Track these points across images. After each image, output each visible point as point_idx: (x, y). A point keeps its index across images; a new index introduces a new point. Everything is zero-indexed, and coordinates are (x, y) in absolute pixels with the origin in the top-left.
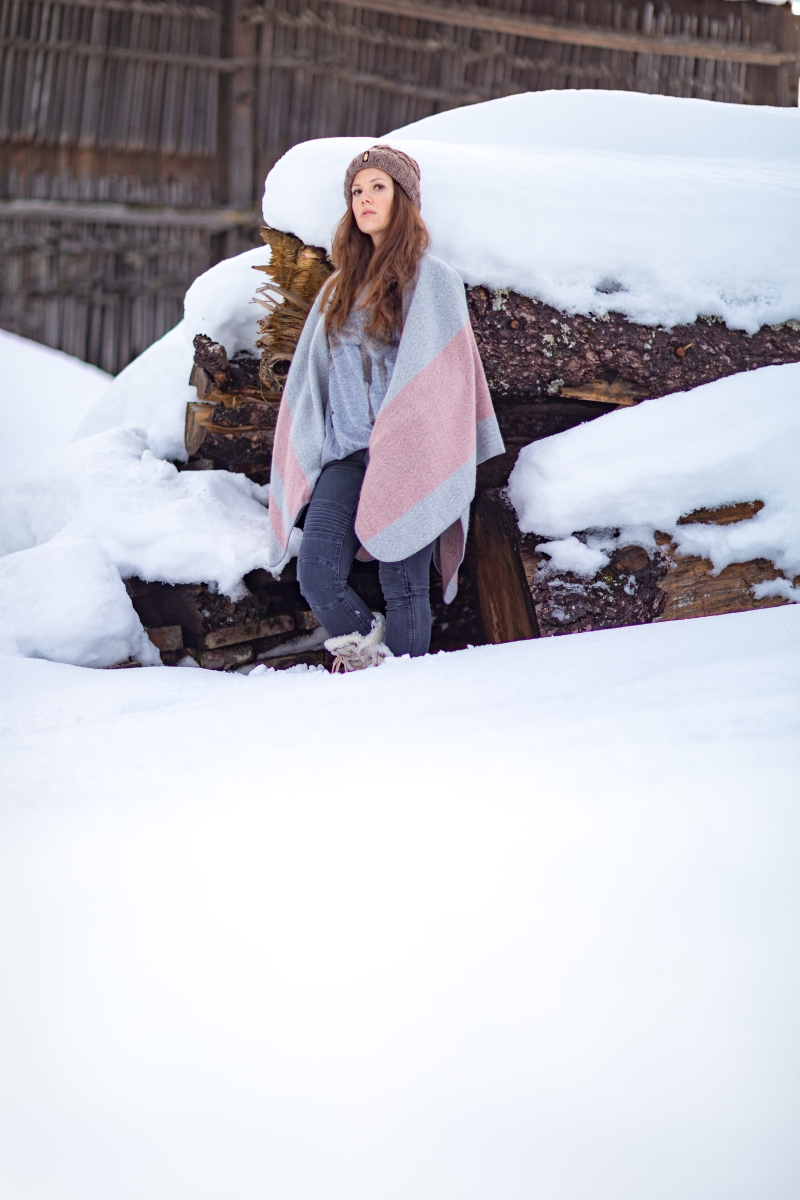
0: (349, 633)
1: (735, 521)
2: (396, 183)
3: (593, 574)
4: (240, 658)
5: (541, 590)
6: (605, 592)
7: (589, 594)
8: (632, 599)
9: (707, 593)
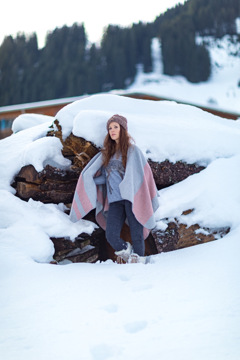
0: (122, 250)
1: (188, 214)
2: (121, 126)
3: (165, 230)
4: (64, 257)
5: (155, 235)
6: (168, 234)
7: (165, 235)
8: (174, 236)
9: (186, 233)
